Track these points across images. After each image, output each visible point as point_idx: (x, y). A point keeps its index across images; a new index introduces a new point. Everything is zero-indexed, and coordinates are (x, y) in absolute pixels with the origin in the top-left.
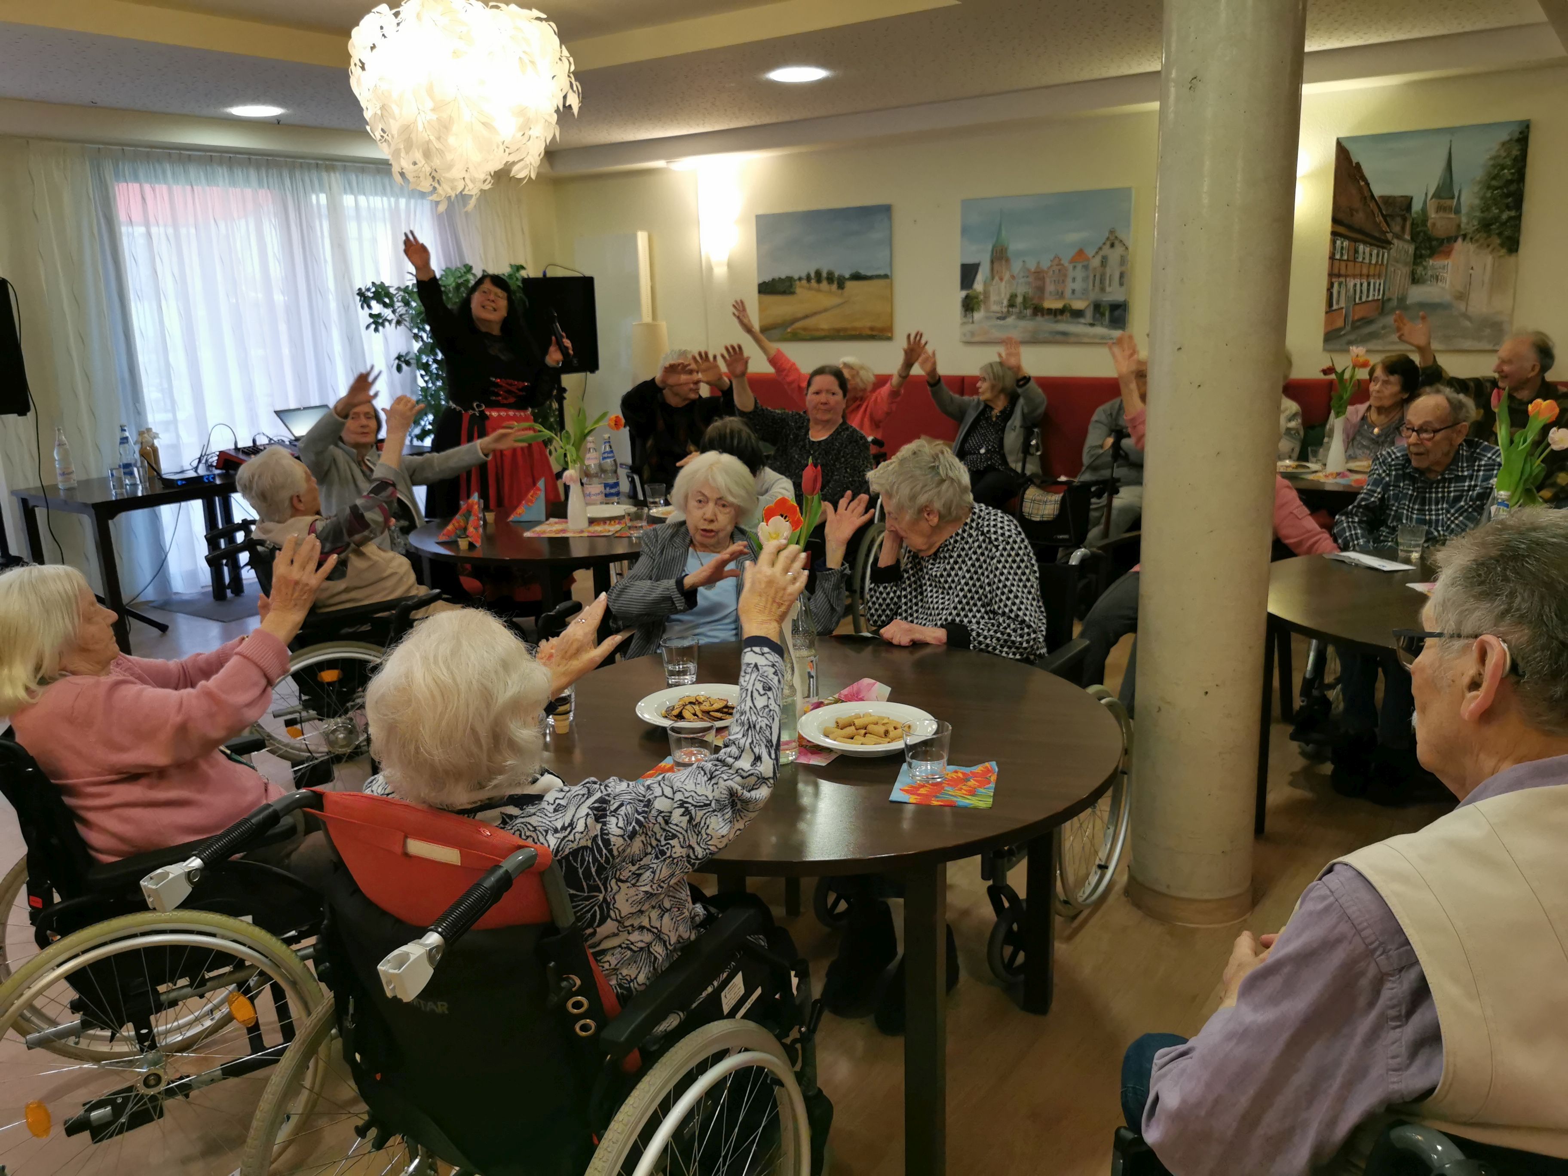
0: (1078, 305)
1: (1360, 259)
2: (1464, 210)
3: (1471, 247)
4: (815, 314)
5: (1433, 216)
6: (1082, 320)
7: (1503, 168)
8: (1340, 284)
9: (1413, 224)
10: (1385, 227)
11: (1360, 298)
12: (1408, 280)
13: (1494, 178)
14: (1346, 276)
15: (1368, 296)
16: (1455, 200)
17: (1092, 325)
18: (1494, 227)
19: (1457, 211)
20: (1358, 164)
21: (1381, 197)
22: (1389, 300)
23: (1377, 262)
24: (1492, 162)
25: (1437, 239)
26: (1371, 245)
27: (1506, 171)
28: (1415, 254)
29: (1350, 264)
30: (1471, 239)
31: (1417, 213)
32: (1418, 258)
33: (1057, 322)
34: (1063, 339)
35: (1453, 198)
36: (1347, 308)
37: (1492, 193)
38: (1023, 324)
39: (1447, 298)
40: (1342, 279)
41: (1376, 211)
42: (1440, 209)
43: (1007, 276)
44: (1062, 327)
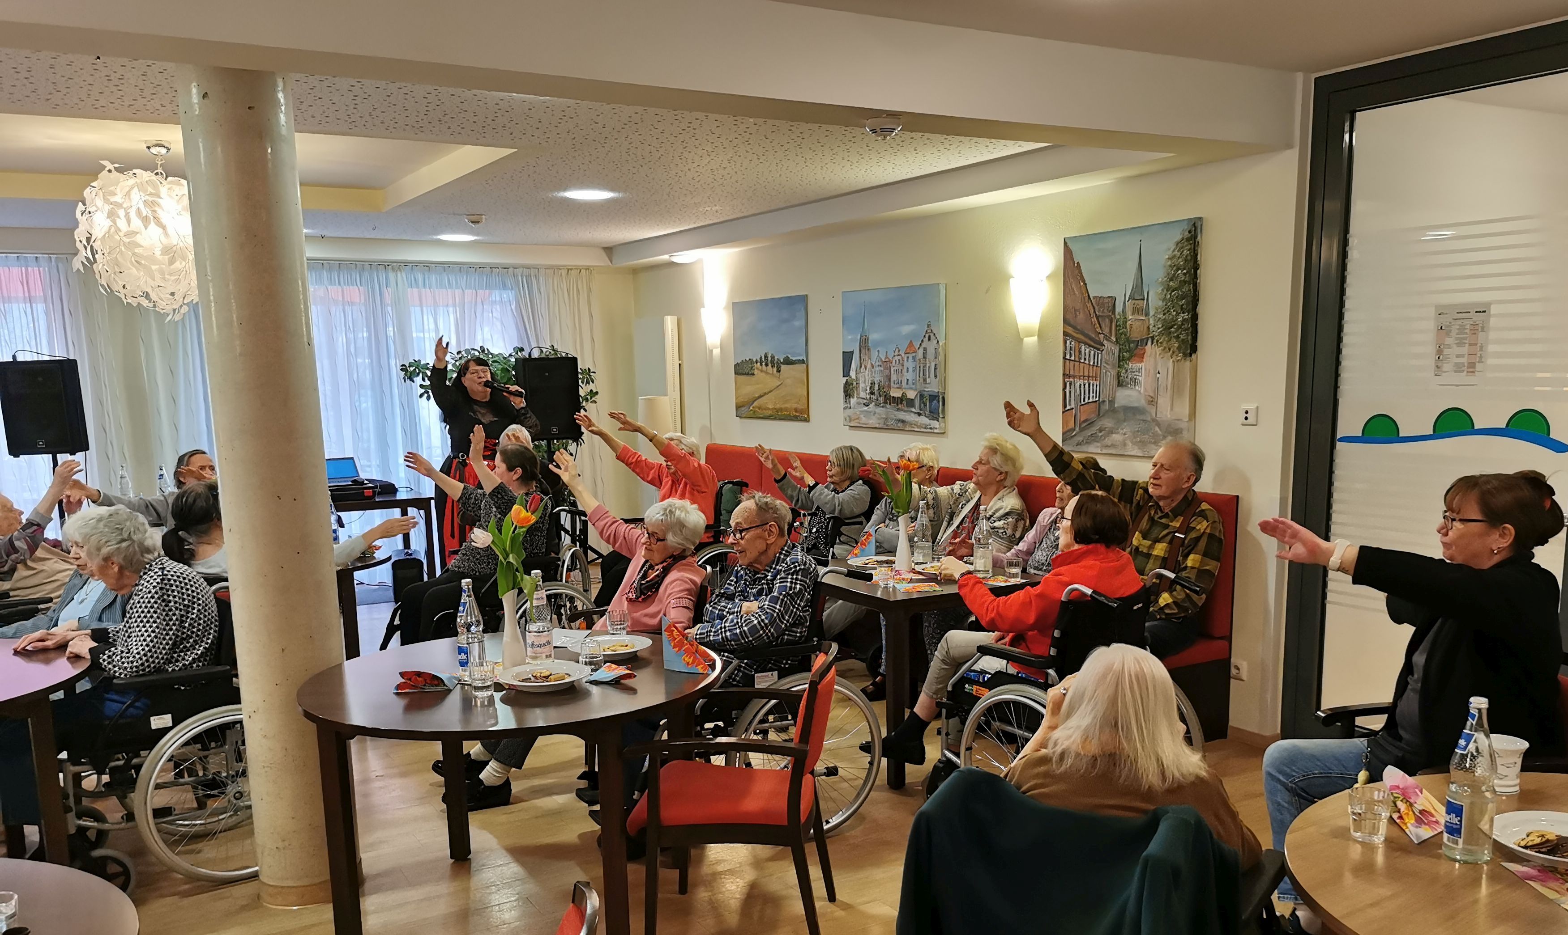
0: (911, 394)
1: (1082, 361)
2: (1152, 313)
3: (1158, 350)
4: (765, 394)
5: (1130, 317)
6: (913, 410)
7: (1178, 269)
8: (1070, 384)
9: (1117, 326)
10: (1099, 330)
11: (1084, 401)
12: (1116, 383)
13: (1171, 280)
14: (1074, 377)
15: (1089, 399)
16: (1145, 301)
17: (919, 414)
18: (1172, 330)
19: (1147, 314)
20: (1078, 263)
21: (1094, 297)
22: (1104, 401)
23: (1094, 363)
24: (1169, 263)
25: (1133, 342)
26: (1090, 346)
27: (1180, 272)
28: (1119, 357)
29: (1077, 364)
30: (1157, 341)
31: (1119, 314)
32: (1121, 359)
33: (898, 410)
34: (901, 426)
35: (1143, 299)
36: (1076, 407)
37: (1171, 294)
38: (879, 410)
39: (1143, 403)
40: (1071, 380)
41: (1092, 311)
42: (1136, 311)
43: (869, 366)
44: (902, 415)
